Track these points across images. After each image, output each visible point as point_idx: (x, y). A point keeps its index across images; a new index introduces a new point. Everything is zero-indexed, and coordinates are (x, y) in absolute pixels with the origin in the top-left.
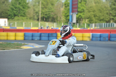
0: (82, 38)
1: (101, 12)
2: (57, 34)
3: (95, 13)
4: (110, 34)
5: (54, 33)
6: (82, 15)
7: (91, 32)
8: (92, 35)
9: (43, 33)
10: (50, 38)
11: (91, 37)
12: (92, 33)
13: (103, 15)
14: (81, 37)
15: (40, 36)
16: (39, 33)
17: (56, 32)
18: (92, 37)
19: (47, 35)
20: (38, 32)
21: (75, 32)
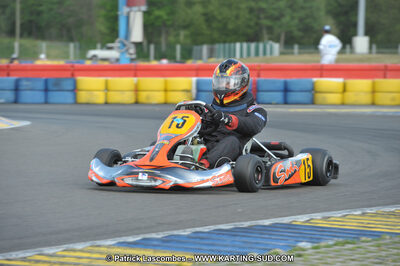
0: (162, 93)
1: (230, 6)
2: (75, 83)
3: (211, 8)
4: (256, 79)
5: (67, 78)
6: (165, 17)
7: (194, 73)
8: (198, 83)
9: (28, 80)
10: (50, 94)
11: (194, 91)
12: (197, 76)
13: (237, 17)
14: (159, 91)
15: (17, 89)
16: (13, 78)
17: (73, 75)
18: (199, 90)
19: (40, 85)
20: (8, 75)
21: (138, 72)
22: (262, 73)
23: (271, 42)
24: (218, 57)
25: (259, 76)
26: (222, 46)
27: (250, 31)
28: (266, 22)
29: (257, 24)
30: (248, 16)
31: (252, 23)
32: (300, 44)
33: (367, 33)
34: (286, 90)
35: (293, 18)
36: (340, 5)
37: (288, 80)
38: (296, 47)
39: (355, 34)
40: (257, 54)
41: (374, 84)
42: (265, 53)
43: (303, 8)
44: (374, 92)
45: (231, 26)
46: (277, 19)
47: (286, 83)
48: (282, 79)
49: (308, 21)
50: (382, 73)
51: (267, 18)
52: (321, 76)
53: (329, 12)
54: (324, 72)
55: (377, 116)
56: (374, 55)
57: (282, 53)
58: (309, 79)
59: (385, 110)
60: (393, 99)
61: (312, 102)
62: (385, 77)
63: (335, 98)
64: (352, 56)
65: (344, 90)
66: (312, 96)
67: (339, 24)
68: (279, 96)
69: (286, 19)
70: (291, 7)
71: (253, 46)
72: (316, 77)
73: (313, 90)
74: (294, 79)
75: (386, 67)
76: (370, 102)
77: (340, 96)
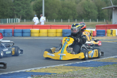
22: (15, 27)
23: (17, 18)
24: (2, 23)
25: (14, 28)
26: (3, 19)
27: (11, 15)
28: (15, 12)
30: (10, 11)
31: (12, 13)
32: (26, 19)
33: (45, 16)
34: (23, 32)
35: (23, 11)
36: (37, 8)
37: (23, 29)
38: (25, 20)
40: (13, 22)
41: (48, 30)
42: (16, 22)
43: (26, 9)
44: (48, 33)
45: (5, 14)
46: (19, 12)
47: (22, 30)
48: (21, 29)
49: (28, 12)
50: (50, 27)
51: (15, 11)
52: (33, 28)
53: (34, 10)
54: (33, 27)
55: (49, 40)
56: (47, 22)
57: (20, 22)
58: (29, 29)
59: (51, 38)
60: (53, 35)
61: (30, 36)
62: (51, 28)
65: (39, 32)
66: (30, 34)
67: (37, 13)
68: (21, 34)
69: (21, 12)
70: (23, 8)
71: (12, 19)
72: (31, 28)
73: (30, 32)
74: (25, 29)
75: (51, 25)
76: (47, 36)
77: (38, 34)
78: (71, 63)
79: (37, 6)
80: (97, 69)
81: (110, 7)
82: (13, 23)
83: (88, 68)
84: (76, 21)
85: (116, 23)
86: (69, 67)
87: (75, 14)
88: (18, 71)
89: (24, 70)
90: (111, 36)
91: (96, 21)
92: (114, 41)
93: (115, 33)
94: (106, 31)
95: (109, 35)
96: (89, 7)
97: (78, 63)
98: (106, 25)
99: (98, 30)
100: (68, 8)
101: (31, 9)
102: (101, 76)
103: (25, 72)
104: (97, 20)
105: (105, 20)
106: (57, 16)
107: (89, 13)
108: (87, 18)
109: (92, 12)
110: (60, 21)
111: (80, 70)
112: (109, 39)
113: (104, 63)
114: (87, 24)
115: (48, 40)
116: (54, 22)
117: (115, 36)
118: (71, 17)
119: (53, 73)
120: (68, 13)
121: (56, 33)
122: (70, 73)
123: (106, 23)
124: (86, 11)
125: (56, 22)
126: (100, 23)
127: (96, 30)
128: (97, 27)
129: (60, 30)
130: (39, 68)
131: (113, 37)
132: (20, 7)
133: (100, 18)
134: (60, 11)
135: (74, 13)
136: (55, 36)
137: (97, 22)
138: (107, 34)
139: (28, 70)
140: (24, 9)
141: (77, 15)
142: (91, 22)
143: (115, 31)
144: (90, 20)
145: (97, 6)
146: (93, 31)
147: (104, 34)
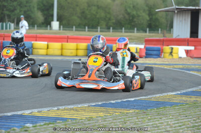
22: (5, 38)
23: (9, 23)
25: (4, 40)
28: (6, 12)
29: (2, 13)
35: (20, 11)
36: (44, 5)
39: (53, 20)
40: (2, 28)
41: (62, 45)
42: (6, 28)
43: (26, 6)
44: (62, 49)
46: (13, 11)
49: (28, 13)
50: (66, 40)
51: (7, 10)
52: (36, 41)
53: (38, 9)
54: (37, 39)
56: (61, 31)
57: (15, 29)
58: (30, 42)
59: (68, 58)
60: (72, 53)
61: (32, 54)
62: (67, 42)
63: (43, 52)
64: (51, 31)
65: (48, 48)
66: (32, 50)
67: (44, 15)
69: (17, 11)
70: (20, 5)
72: (34, 41)
73: (32, 47)
75: (68, 37)
76: (60, 54)
77: (45, 51)
78: (102, 102)
79: (45, 2)
80: (145, 113)
81: (170, 8)
82: (2, 31)
83: (131, 111)
84: (111, 30)
85: (179, 36)
86: (98, 108)
87: (110, 19)
88: (9, 114)
89: (19, 113)
90: (171, 57)
91: (146, 32)
92: (175, 66)
93: (177, 53)
94: (163, 50)
95: (167, 55)
96: (134, 7)
97: (113, 102)
98: (162, 38)
99: (148, 46)
100: (99, 7)
101: (34, 7)
102: (152, 125)
103: (21, 116)
104: (148, 29)
105: (160, 30)
106: (78, 21)
107: (133, 17)
108: (129, 26)
109: (139, 16)
110: (83, 29)
111: (117, 114)
112: (167, 63)
113: (158, 104)
114: (130, 36)
115: (62, 61)
116: (73, 30)
117: (177, 58)
118: (103, 23)
119: (70, 118)
120: (98, 16)
121: (77, 49)
122: (100, 119)
123: (162, 35)
124: (129, 14)
125: (76, 30)
126: (151, 34)
127: (145, 47)
128: (147, 41)
129: (83, 45)
130: (45, 110)
131: (174, 59)
132: (15, 3)
133: (153, 26)
134: (83, 12)
135: (108, 16)
136: (75, 55)
137: (148, 34)
138: (163, 54)
139: (27, 112)
140: (21, 7)
141: (114, 21)
142: (137, 32)
143: (178, 49)
144: (136, 29)
145: (147, 5)
146: (140, 49)
147: (159, 54)
